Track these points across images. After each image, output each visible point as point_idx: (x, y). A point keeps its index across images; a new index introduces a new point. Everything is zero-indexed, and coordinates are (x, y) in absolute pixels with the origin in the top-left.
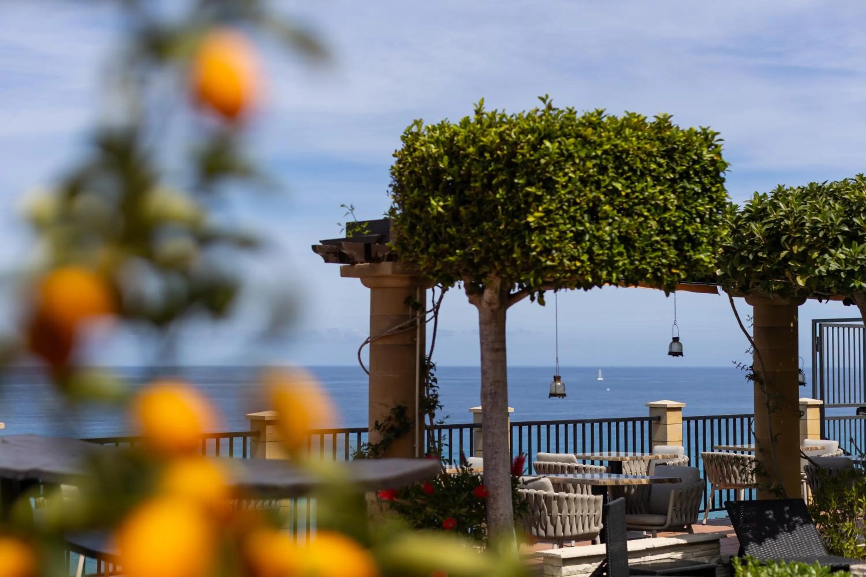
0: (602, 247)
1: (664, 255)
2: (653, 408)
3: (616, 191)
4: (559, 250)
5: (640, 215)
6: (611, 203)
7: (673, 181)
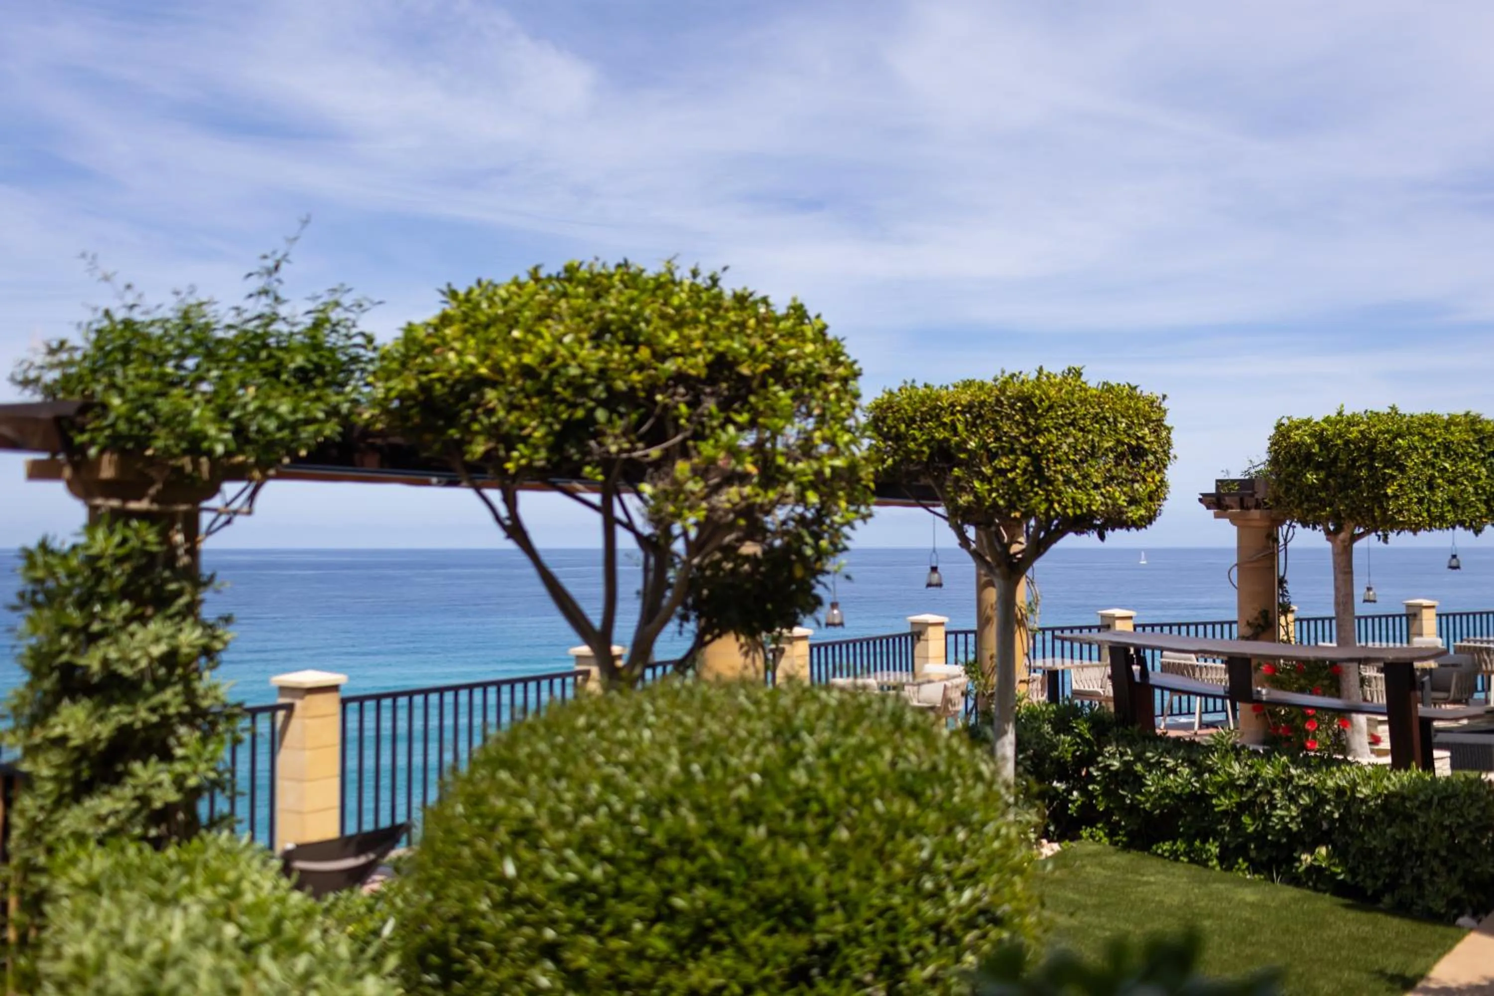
0: (1436, 507)
1: (1478, 510)
2: (1409, 606)
3: (1445, 469)
4: (1408, 510)
5: (1462, 484)
6: (1442, 477)
7: (1484, 459)
